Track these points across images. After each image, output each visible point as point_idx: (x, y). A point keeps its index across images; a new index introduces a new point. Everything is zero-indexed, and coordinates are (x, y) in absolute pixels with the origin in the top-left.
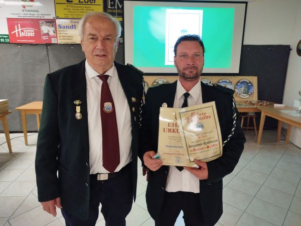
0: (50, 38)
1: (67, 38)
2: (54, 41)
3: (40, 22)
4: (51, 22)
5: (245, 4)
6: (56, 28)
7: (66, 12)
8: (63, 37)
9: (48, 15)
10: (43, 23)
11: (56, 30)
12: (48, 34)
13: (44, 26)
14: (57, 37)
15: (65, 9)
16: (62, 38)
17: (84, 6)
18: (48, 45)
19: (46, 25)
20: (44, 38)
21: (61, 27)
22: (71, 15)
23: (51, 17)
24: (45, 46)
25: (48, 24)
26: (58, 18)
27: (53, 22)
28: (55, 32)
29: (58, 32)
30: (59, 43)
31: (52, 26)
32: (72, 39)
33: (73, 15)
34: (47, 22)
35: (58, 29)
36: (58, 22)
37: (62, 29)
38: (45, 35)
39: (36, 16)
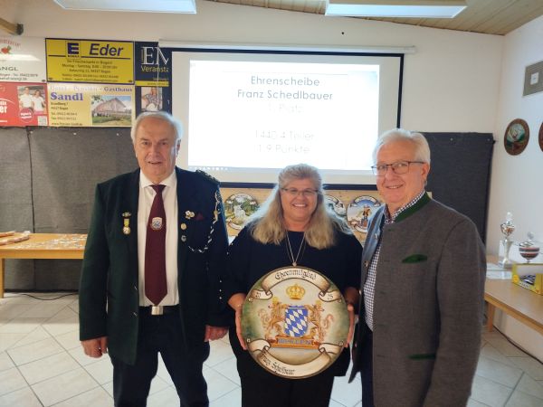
0: (35, 116)
1: (67, 116)
2: (41, 121)
3: (19, 87)
4: (39, 89)
5: (399, 58)
6: (46, 99)
7: (66, 71)
8: (59, 114)
9: (32, 75)
10: (23, 90)
11: (46, 102)
12: (31, 109)
13: (25, 95)
14: (47, 115)
15: (64, 65)
16: (56, 116)
17: (99, 60)
18: (31, 128)
19: (28, 94)
20: (25, 116)
21: (56, 97)
22: (75, 75)
23: (38, 80)
24: (25, 131)
25: (33, 92)
26: (51, 81)
27: (42, 88)
28: (45, 105)
29: (50, 106)
30: (51, 125)
31: (40, 95)
32: (75, 119)
33: (79, 75)
34: (30, 88)
35: (50, 101)
36: (51, 88)
37: (57, 101)
38: (26, 110)
39: (11, 77)
